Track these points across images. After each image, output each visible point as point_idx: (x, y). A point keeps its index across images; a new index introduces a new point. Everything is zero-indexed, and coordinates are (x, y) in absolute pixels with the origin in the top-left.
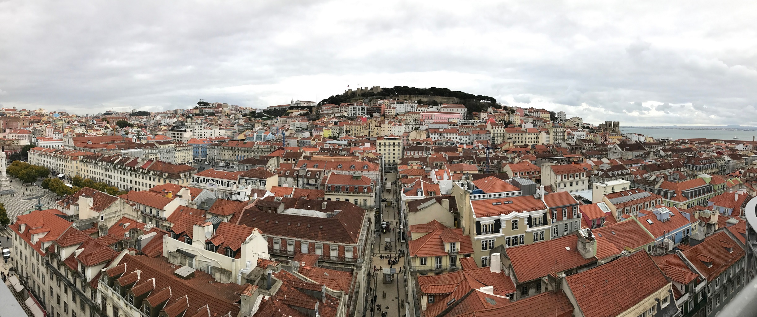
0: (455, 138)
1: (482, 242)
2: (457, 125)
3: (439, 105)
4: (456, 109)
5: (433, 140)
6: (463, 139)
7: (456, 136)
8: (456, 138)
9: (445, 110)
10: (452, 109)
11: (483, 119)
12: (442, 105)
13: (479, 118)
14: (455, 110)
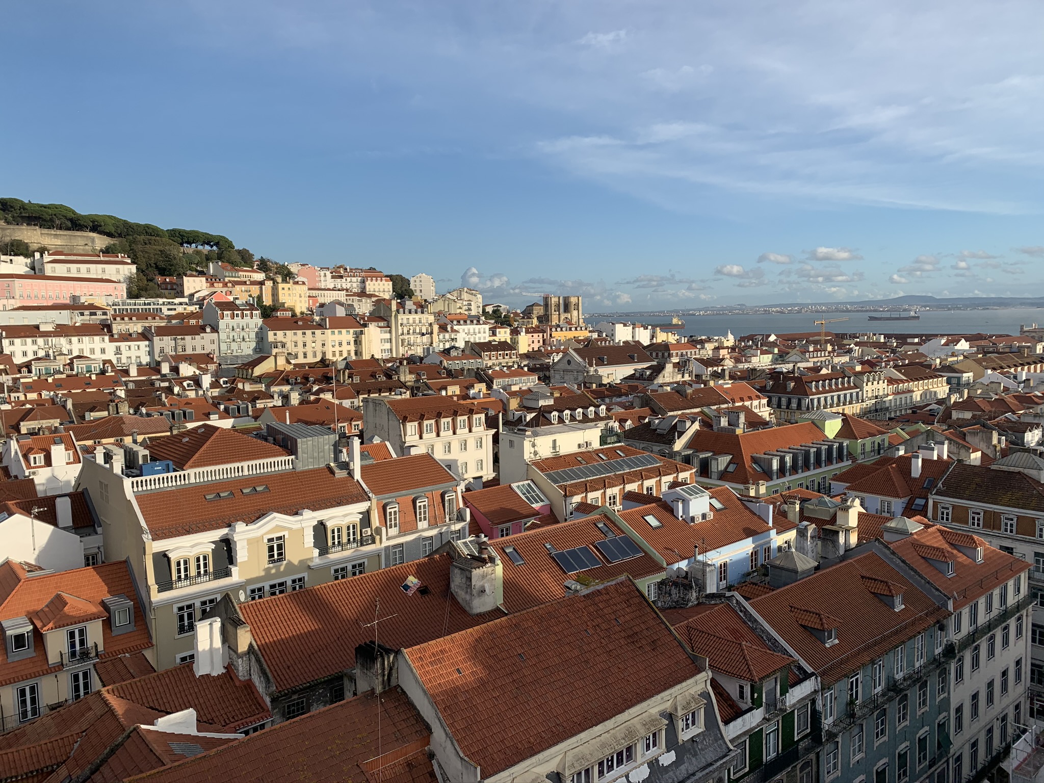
0: (98, 351)
1: (175, 610)
2: (105, 314)
3: (37, 255)
4: (100, 266)
5: (18, 360)
6: (125, 353)
7: (103, 345)
8: (103, 351)
9: (61, 270)
10: (84, 267)
11: (192, 295)
12: (46, 255)
13: (181, 294)
14: (96, 271)
